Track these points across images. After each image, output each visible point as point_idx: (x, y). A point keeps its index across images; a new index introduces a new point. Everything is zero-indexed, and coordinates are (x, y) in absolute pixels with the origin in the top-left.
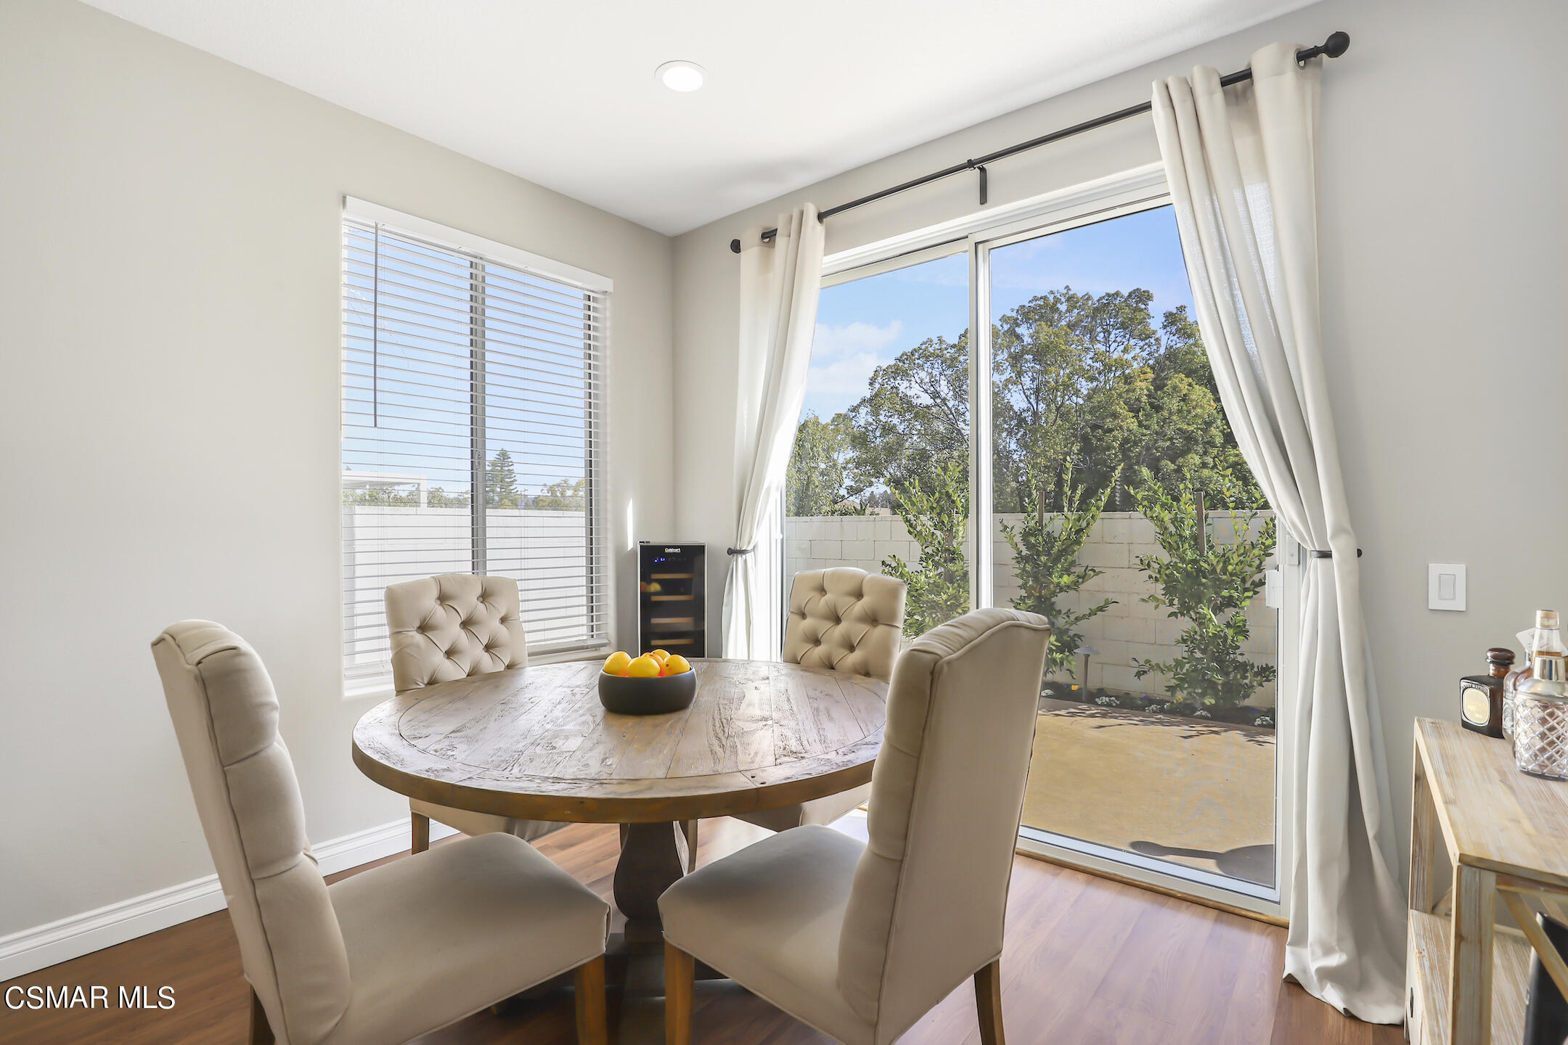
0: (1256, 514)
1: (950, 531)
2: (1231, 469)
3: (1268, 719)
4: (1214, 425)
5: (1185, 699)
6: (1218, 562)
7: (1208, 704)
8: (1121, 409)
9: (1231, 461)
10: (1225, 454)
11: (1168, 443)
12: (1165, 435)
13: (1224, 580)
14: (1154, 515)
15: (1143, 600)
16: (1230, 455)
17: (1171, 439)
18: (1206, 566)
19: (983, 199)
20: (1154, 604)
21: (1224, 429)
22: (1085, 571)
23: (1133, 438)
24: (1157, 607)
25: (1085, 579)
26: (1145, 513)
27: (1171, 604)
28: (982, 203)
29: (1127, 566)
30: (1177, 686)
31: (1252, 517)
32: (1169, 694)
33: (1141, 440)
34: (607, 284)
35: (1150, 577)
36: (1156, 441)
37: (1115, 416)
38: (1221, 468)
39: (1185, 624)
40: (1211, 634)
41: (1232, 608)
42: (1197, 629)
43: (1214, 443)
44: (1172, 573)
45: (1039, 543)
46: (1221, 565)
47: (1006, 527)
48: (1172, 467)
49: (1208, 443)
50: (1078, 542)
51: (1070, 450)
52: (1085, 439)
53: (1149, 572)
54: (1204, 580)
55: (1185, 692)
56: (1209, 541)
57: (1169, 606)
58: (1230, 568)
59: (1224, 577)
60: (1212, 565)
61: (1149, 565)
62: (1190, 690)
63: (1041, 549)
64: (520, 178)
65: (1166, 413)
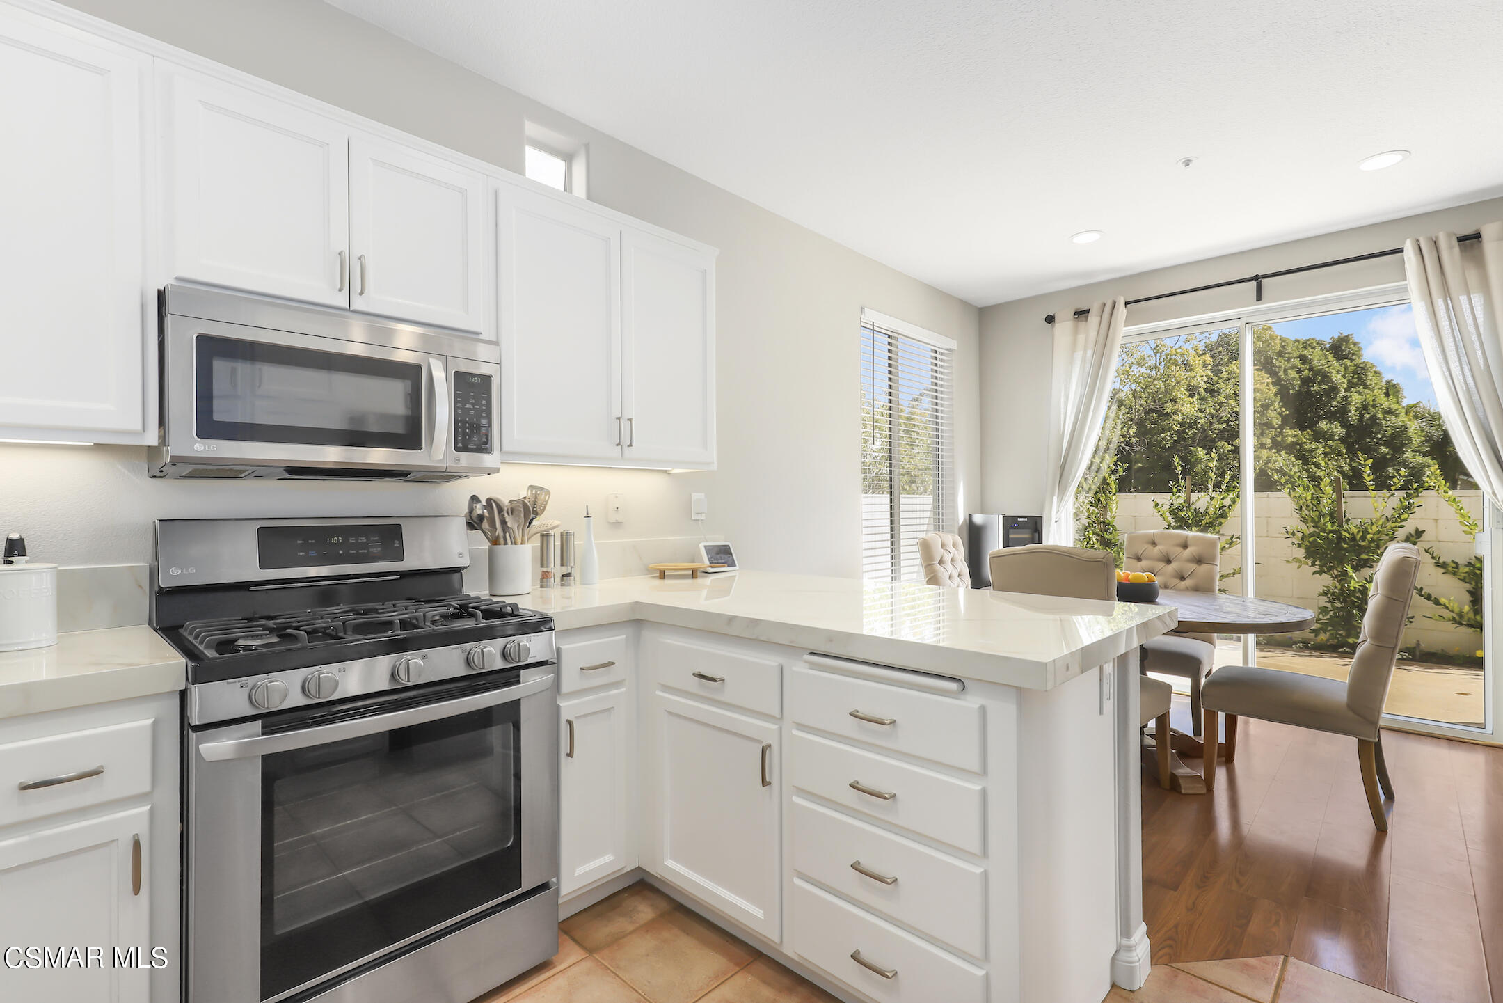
0: (1394, 494)
1: (1105, 507)
2: (1372, 460)
3: (1407, 654)
4: (1272, 408)
5: (1328, 640)
6: (1358, 532)
7: (1352, 642)
8: (1181, 394)
9: (1289, 442)
10: (1282, 435)
11: (1224, 425)
12: (1222, 418)
13: (1363, 546)
14: (1297, 495)
15: (1288, 562)
16: (1287, 436)
17: (1227, 421)
18: (1348, 535)
19: (1259, 298)
20: (1298, 564)
21: (1283, 411)
22: (1231, 539)
23: (1188, 421)
24: (1299, 567)
25: (1232, 545)
26: (1289, 493)
27: (1313, 565)
28: (1257, 300)
29: (1266, 535)
30: (1321, 629)
31: (1390, 496)
32: (1313, 635)
33: (1195, 423)
34: (953, 344)
35: (1293, 543)
36: (1211, 424)
37: (1173, 401)
38: (1362, 459)
39: (1326, 580)
40: (1352, 588)
41: (1368, 568)
42: (1337, 584)
43: (1271, 424)
44: (1315, 540)
45: (1189, 517)
46: (1361, 534)
47: (1157, 505)
48: (1229, 447)
49: (1265, 424)
50: (1224, 516)
51: (1127, 432)
52: (1140, 424)
53: (1294, 540)
54: (1346, 546)
55: (1328, 633)
56: (1345, 516)
57: (1312, 566)
58: (1369, 536)
59: (1363, 544)
60: (1353, 534)
61: (1293, 534)
62: (1332, 632)
63: (1190, 521)
64: (932, 287)
65: (1222, 398)
